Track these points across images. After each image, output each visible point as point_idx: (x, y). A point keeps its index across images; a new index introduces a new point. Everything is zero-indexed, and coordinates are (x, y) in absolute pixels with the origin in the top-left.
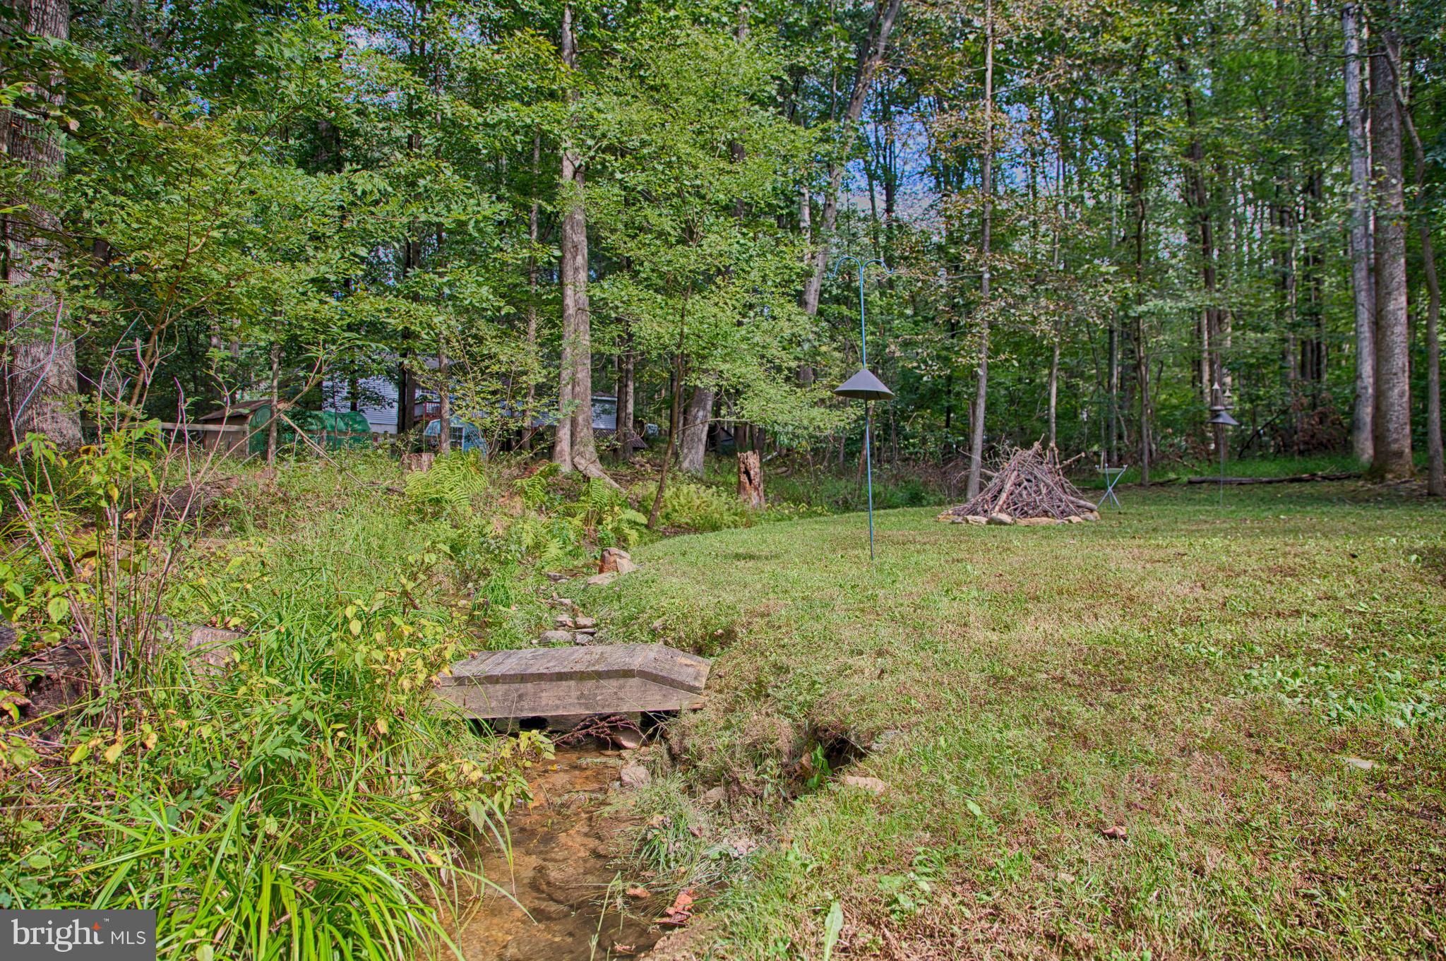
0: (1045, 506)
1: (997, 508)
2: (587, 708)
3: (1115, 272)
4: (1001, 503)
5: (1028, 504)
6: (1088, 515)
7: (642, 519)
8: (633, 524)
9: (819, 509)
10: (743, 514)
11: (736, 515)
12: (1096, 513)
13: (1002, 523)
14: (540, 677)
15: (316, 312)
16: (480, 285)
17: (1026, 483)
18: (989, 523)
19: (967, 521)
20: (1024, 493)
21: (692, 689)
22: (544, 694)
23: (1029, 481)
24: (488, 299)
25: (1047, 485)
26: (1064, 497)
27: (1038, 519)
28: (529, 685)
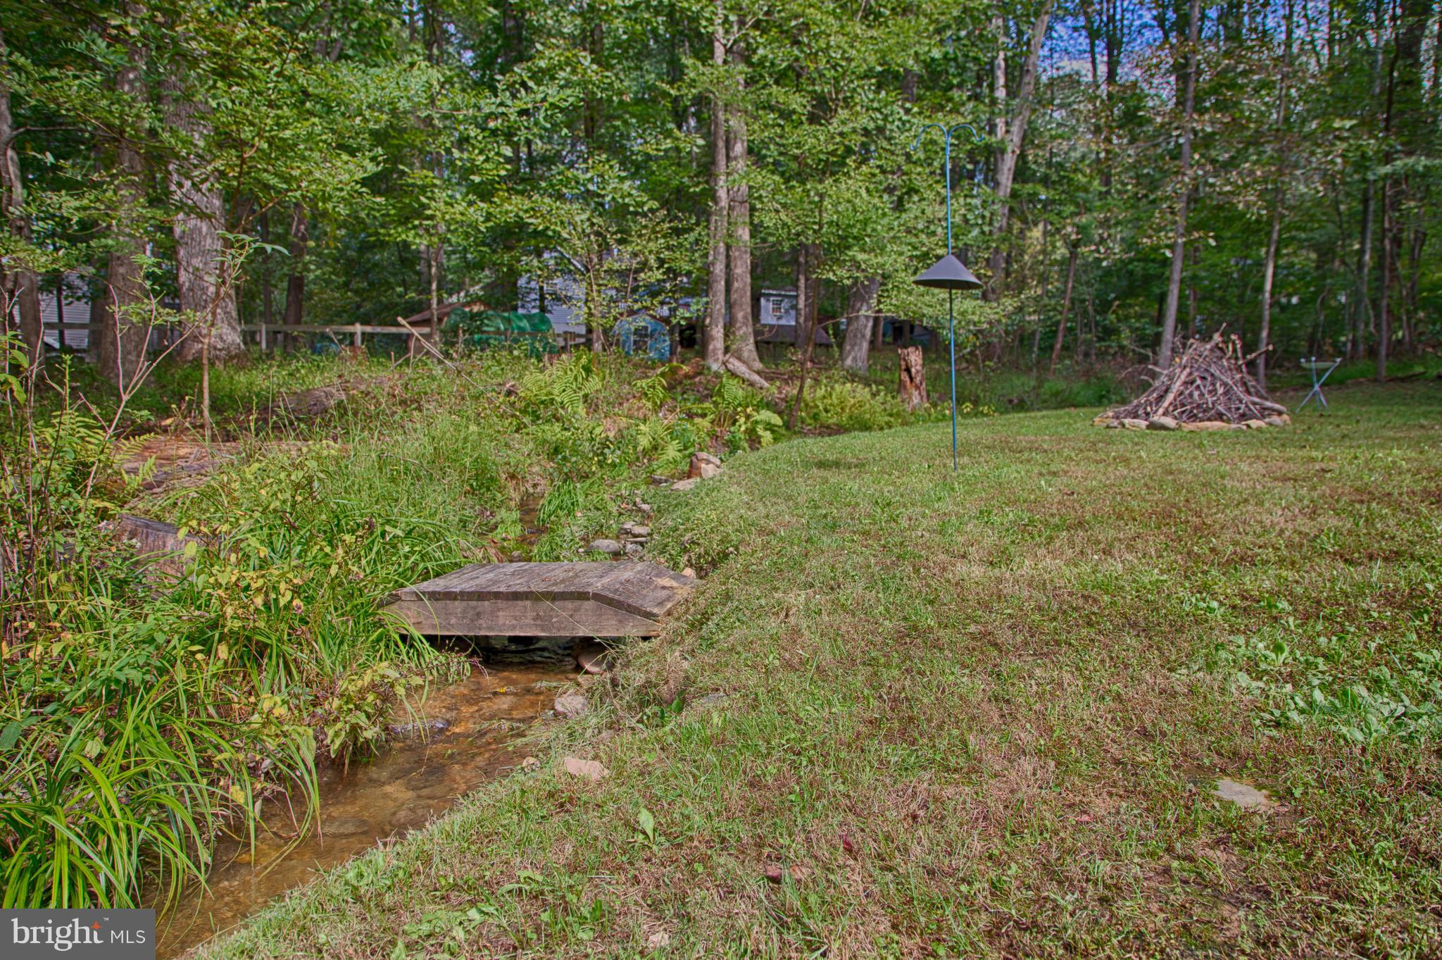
0: (1221, 408)
1: (1161, 411)
2: (543, 630)
3: (1351, 128)
4: (1166, 404)
5: (1199, 406)
6: (1275, 419)
7: (777, 420)
8: (770, 427)
9: (986, 409)
10: (898, 415)
11: (891, 415)
12: (1285, 417)
13: (1163, 427)
14: (497, 595)
15: (462, 214)
16: (622, 179)
17: (1199, 382)
18: (1148, 427)
19: (1123, 426)
20: (1196, 394)
21: (649, 615)
22: (501, 613)
23: (1203, 378)
24: (630, 195)
25: (1225, 384)
26: (1245, 398)
27: (1208, 424)
28: (486, 603)
